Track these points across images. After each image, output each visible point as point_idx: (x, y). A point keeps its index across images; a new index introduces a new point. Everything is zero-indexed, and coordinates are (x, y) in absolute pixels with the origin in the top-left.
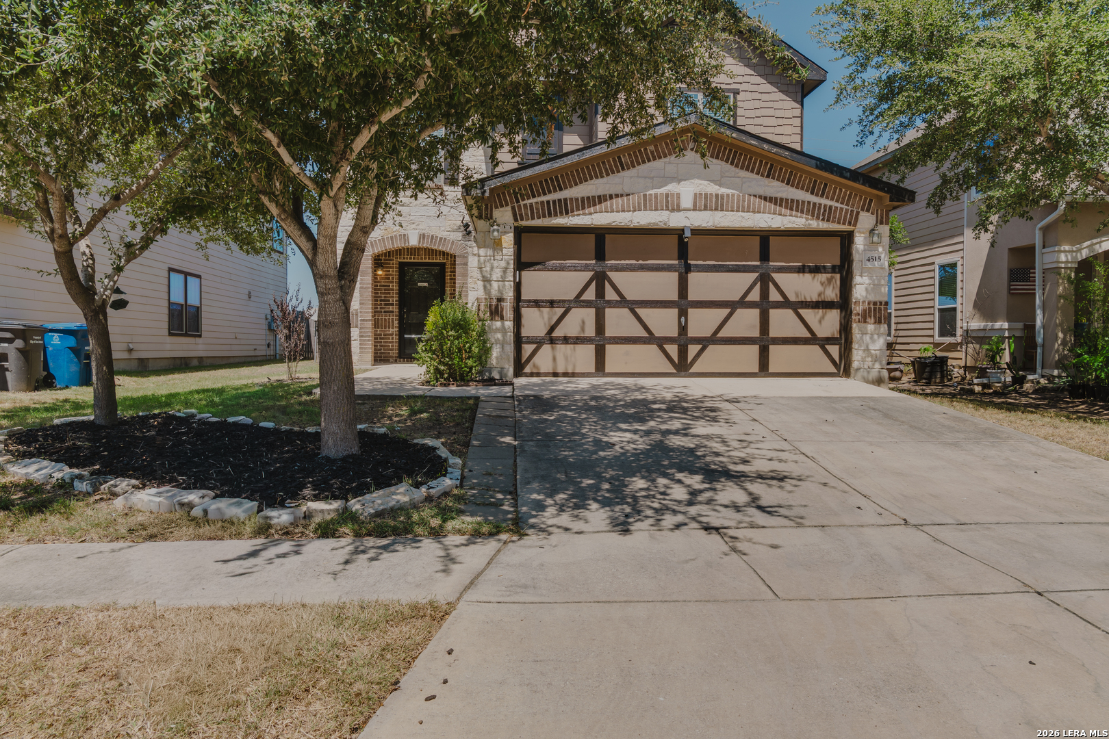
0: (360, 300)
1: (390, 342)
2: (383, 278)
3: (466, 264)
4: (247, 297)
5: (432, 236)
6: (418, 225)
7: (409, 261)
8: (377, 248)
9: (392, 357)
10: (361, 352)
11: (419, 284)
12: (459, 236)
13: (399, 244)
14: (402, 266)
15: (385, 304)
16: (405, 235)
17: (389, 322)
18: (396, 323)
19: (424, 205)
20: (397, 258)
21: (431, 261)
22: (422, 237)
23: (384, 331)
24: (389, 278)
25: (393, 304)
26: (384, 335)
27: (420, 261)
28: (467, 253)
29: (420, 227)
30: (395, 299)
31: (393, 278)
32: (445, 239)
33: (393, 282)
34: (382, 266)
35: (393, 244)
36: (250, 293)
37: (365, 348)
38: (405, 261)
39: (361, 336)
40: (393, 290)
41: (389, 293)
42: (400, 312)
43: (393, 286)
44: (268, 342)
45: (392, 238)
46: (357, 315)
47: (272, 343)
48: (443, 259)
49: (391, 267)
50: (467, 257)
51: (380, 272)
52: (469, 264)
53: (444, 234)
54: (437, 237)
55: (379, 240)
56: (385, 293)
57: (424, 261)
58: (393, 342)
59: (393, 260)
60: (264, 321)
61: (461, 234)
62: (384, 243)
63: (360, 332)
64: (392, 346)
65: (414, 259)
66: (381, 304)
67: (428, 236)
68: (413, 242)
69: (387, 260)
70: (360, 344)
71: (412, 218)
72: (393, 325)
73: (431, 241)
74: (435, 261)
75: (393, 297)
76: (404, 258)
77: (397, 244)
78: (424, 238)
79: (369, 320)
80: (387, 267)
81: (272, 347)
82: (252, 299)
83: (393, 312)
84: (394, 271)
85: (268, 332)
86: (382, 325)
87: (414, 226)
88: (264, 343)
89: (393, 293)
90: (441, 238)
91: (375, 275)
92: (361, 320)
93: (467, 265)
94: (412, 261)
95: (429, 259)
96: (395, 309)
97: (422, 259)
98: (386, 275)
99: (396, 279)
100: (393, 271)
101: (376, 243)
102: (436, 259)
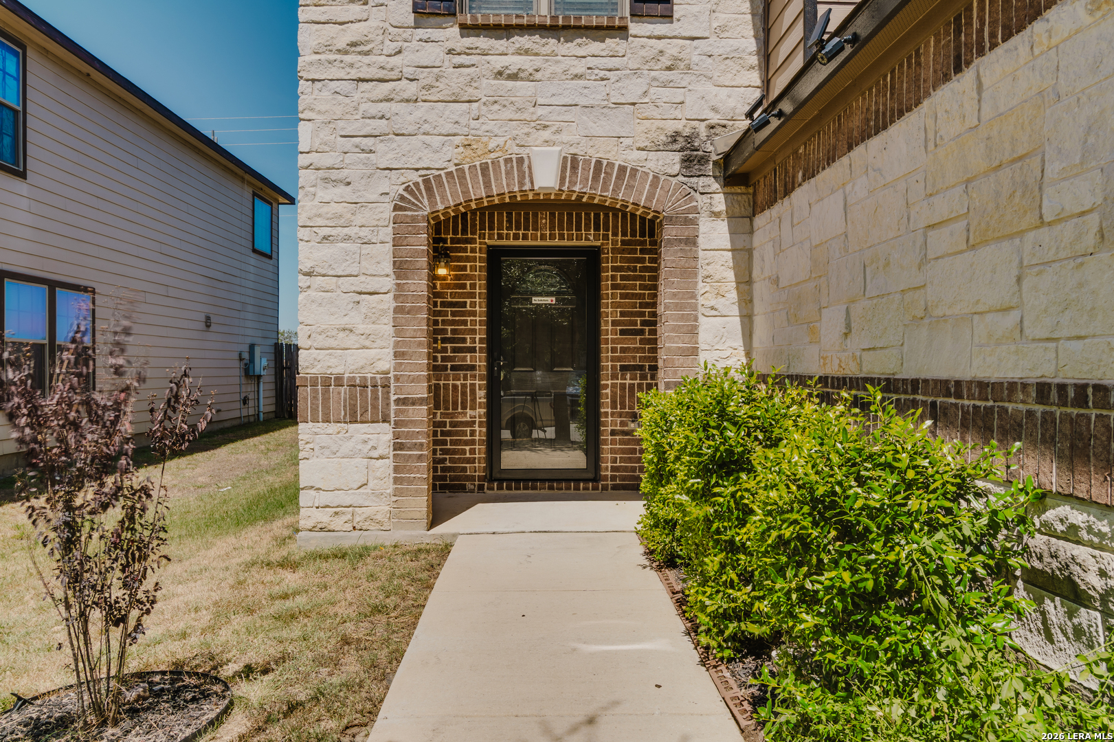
0: (397, 344)
1: (466, 443)
2: (448, 286)
3: (692, 241)
4: (202, 326)
5: (599, 163)
6: (558, 131)
7: (512, 242)
8: (443, 198)
9: (472, 478)
10: (397, 493)
11: (536, 300)
12: (672, 161)
13: (503, 186)
14: (495, 256)
15: (454, 350)
16: (520, 161)
17: (464, 394)
18: (481, 395)
19: (577, 77)
20: (482, 236)
21: (565, 243)
22: (571, 164)
23: (452, 416)
24: (464, 286)
25: (473, 350)
26: (453, 424)
27: (539, 243)
28: (695, 210)
29: (564, 137)
30: (478, 335)
31: (473, 286)
32: (634, 171)
33: (472, 295)
34: (447, 256)
35: (487, 185)
36: (208, 318)
37: (410, 481)
38: (504, 242)
39: (398, 447)
40: (474, 314)
41: (465, 323)
42: (490, 367)
43: (473, 304)
44: (243, 396)
45: (485, 168)
46: (386, 386)
47: (251, 396)
48: (596, 238)
49: (468, 259)
50: (694, 222)
51: (442, 271)
52: (700, 240)
53: (632, 158)
54: (610, 165)
55: (449, 174)
56: (453, 323)
57: (548, 243)
58: (473, 442)
59: (472, 241)
60: (237, 364)
61: (677, 157)
62: (463, 183)
63: (397, 436)
64: (472, 451)
65: (525, 237)
66: (444, 350)
67: (587, 162)
68: (546, 178)
69: (459, 241)
70: (396, 469)
71: (540, 111)
72: (474, 400)
73: (596, 177)
74: (575, 243)
75: (473, 331)
76: (500, 237)
77: (499, 185)
78: (574, 168)
79: (421, 401)
80: (459, 259)
81: (251, 403)
82: (213, 328)
83: (473, 368)
84: (477, 269)
85: (244, 380)
86: (446, 401)
87: (546, 134)
88: (237, 397)
89: (474, 323)
90: (622, 169)
91: (433, 278)
92: (398, 401)
93: (695, 243)
94: (520, 242)
95: (562, 237)
96: (479, 360)
97: (543, 237)
98: (457, 277)
99: (480, 287)
100: (473, 268)
101: (440, 184)
102: (579, 238)
